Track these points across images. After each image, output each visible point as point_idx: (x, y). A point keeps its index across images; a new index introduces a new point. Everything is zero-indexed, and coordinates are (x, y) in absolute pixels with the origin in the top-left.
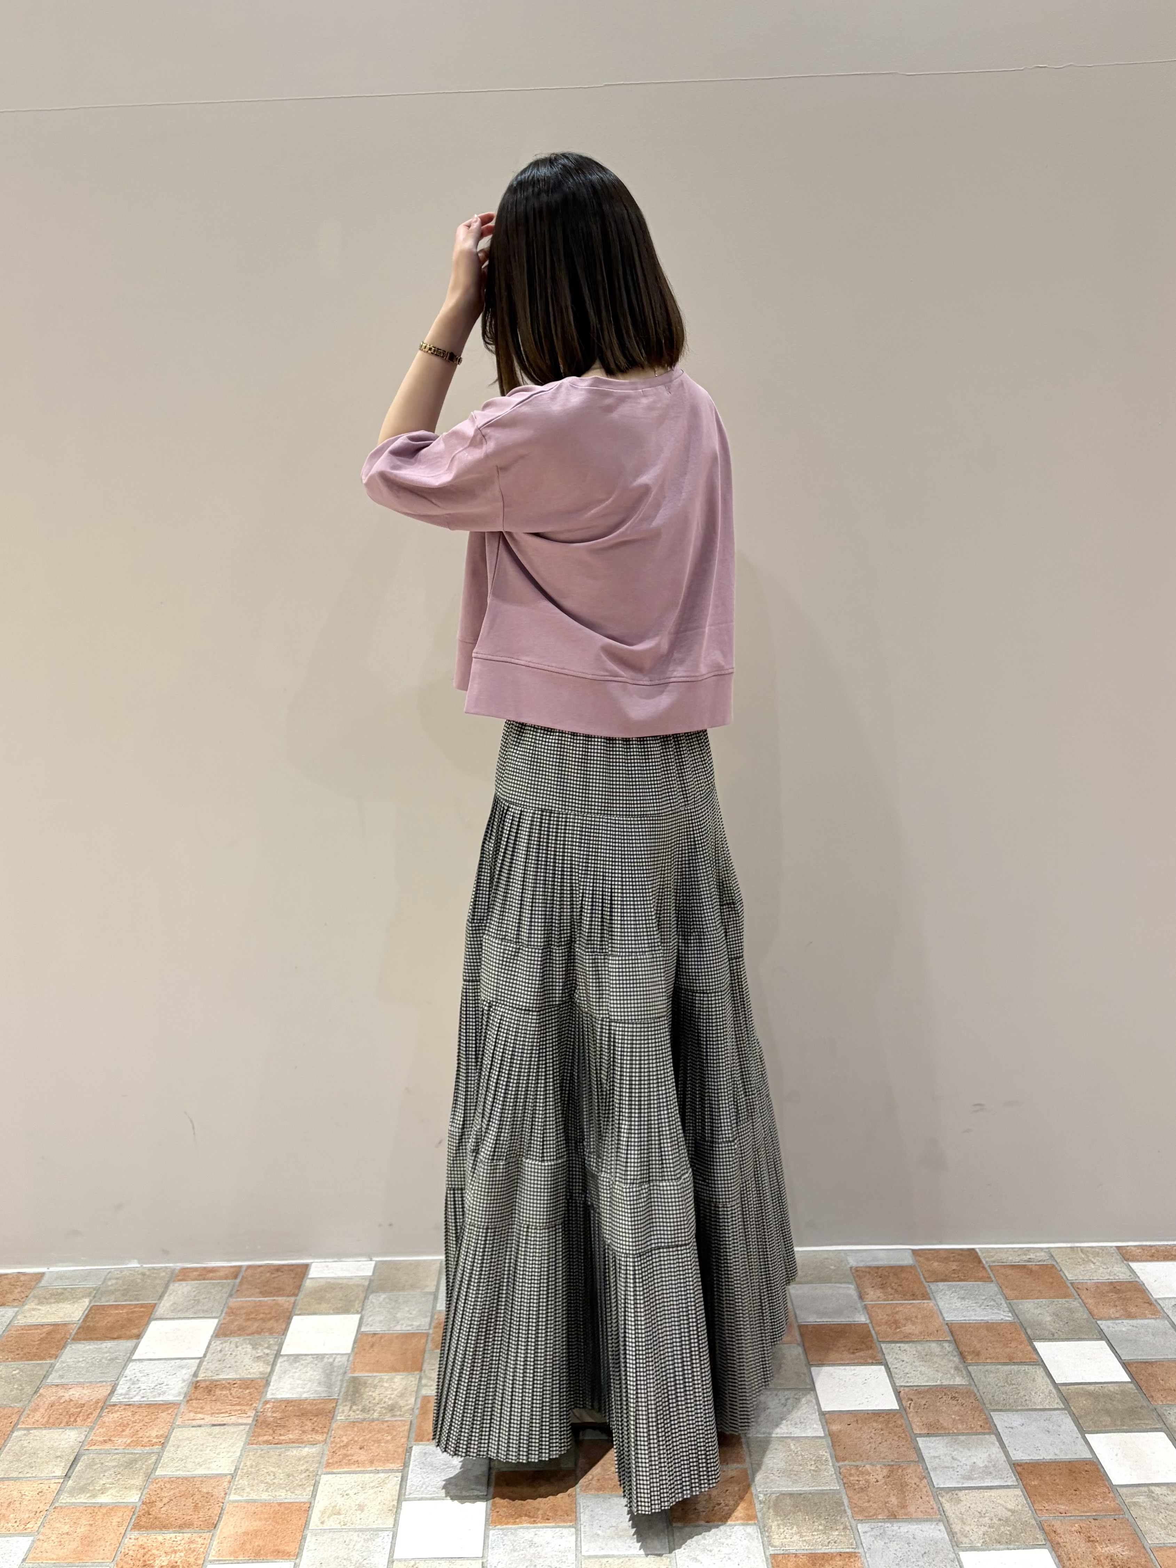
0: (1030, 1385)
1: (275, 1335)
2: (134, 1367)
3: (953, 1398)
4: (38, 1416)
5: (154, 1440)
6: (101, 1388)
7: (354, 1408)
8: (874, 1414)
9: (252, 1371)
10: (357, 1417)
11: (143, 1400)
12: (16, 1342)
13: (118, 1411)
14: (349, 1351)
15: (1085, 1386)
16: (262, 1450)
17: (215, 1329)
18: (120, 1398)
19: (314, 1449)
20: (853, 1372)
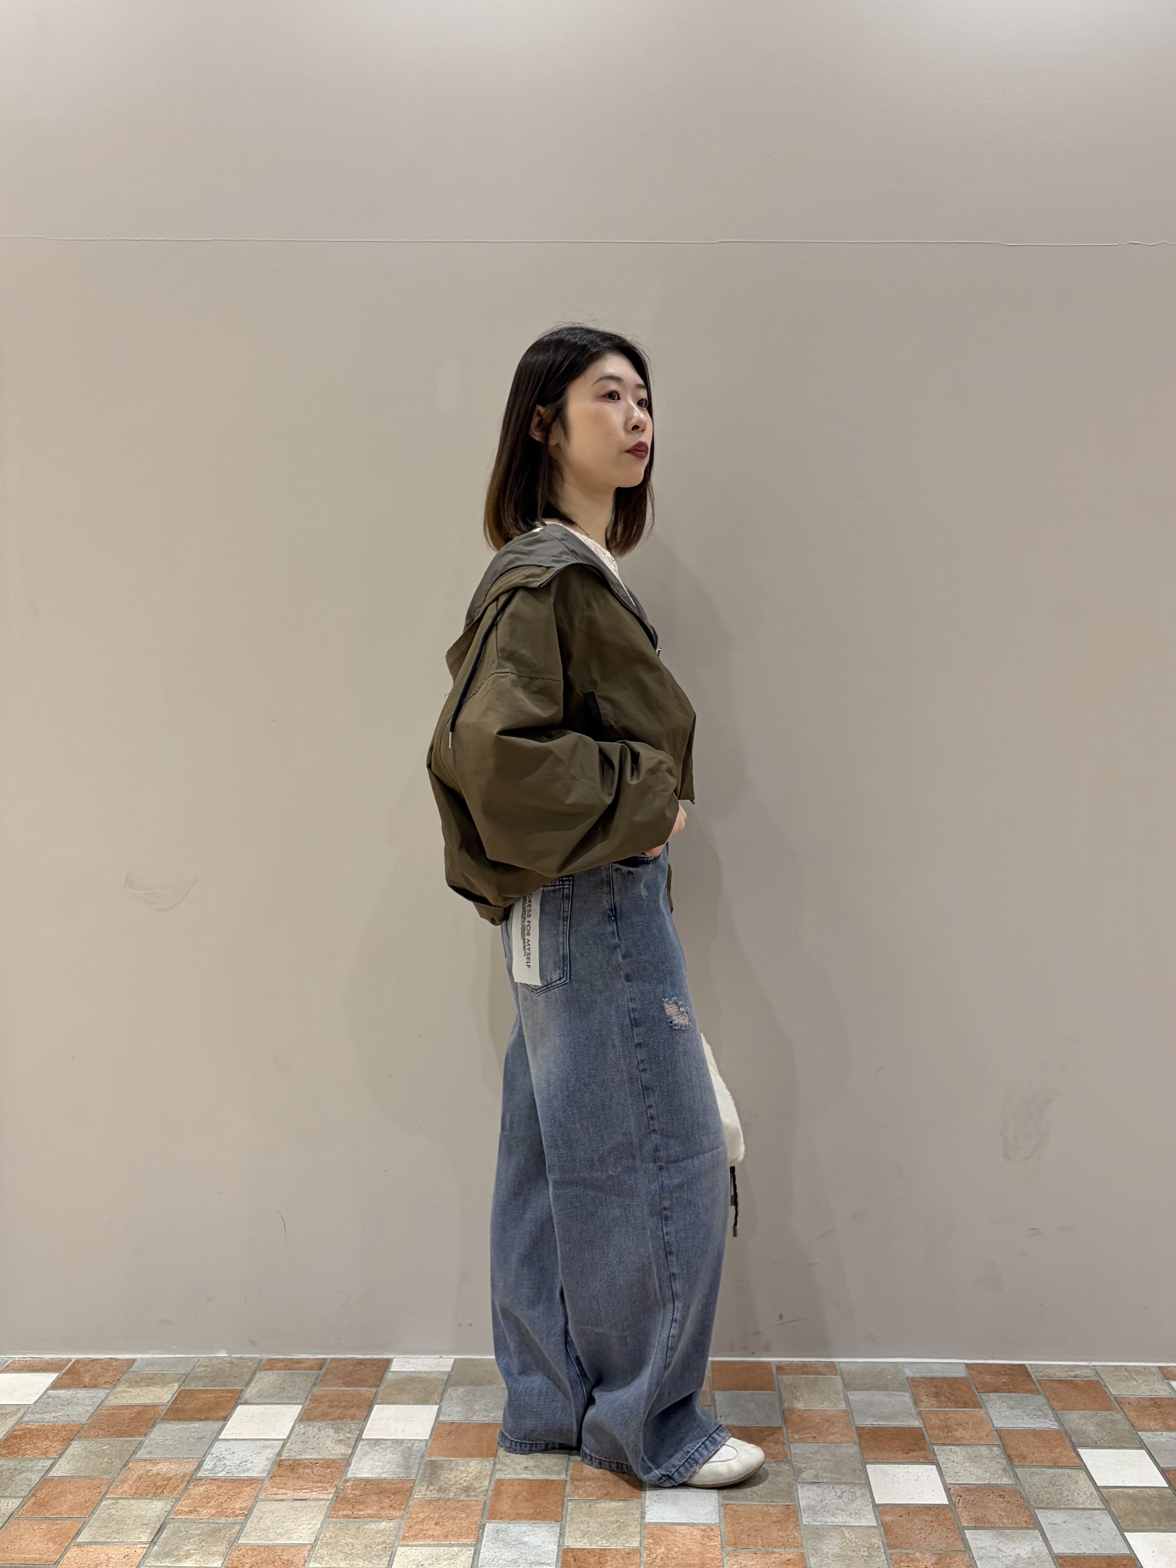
0: (1073, 1487)
1: (357, 1421)
2: (220, 1446)
3: (1000, 1496)
4: (126, 1487)
5: (238, 1512)
6: (188, 1464)
7: (431, 1488)
8: (925, 1507)
9: (333, 1452)
10: (433, 1496)
11: (228, 1475)
12: (107, 1420)
13: (204, 1484)
14: (427, 1438)
15: (1125, 1490)
16: (341, 1523)
17: (299, 1414)
18: (206, 1473)
19: (391, 1524)
20: (907, 1470)
